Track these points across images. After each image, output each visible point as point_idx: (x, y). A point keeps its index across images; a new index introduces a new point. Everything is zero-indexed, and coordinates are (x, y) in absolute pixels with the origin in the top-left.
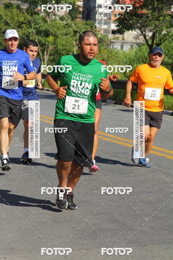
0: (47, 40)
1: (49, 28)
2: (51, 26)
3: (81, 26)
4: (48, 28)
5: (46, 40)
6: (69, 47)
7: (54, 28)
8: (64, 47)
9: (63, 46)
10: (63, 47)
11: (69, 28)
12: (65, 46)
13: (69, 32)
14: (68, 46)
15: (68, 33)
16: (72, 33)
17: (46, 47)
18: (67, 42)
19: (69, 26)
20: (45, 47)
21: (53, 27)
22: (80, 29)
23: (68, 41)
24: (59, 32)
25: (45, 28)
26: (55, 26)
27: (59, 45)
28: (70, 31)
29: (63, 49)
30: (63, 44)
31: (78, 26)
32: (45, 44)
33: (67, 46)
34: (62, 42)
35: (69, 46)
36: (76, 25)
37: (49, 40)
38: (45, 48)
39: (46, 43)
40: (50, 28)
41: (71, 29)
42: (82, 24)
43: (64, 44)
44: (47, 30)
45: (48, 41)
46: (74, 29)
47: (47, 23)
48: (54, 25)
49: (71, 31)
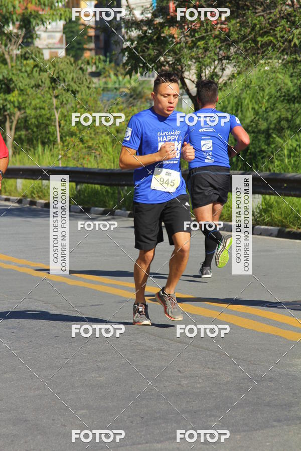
0: (9, 99)
1: (10, 74)
2: (14, 72)
3: (65, 67)
4: (8, 74)
5: (6, 100)
6: (48, 112)
7: (21, 74)
8: (38, 111)
9: (35, 109)
10: (36, 112)
11: (41, 73)
12: (40, 108)
13: (42, 82)
14: (46, 108)
15: (40, 83)
16: (48, 82)
17: (8, 114)
18: (44, 102)
19: (41, 70)
20: (6, 113)
21: (19, 72)
22: (64, 74)
23: (45, 98)
24: (21, 82)
25: (3, 76)
26: (23, 70)
27: (28, 109)
28: (43, 80)
29: (37, 116)
30: (36, 105)
31: (59, 68)
32: (6, 108)
33: (44, 109)
34: (33, 103)
35: (49, 109)
36: (54, 66)
37: (12, 100)
38: (5, 117)
39: (6, 105)
40: (13, 74)
41: (45, 75)
42: (67, 63)
43: (38, 106)
44: (7, 79)
45: (10, 102)
46: (51, 76)
47: (6, 66)
48: (20, 68)
49: (45, 79)
